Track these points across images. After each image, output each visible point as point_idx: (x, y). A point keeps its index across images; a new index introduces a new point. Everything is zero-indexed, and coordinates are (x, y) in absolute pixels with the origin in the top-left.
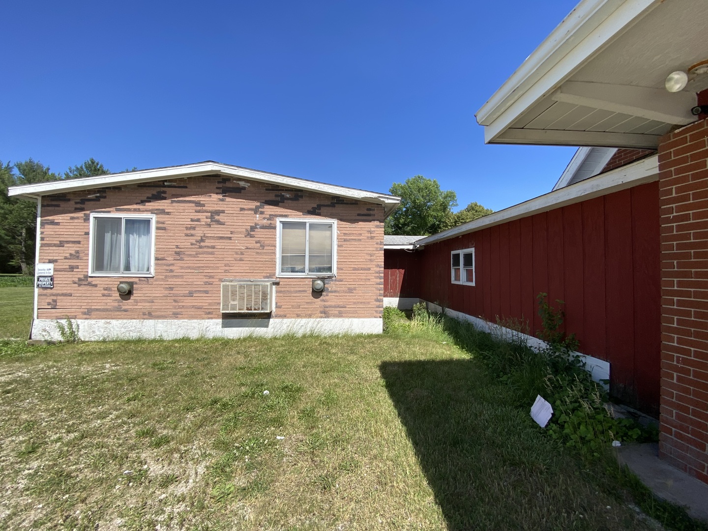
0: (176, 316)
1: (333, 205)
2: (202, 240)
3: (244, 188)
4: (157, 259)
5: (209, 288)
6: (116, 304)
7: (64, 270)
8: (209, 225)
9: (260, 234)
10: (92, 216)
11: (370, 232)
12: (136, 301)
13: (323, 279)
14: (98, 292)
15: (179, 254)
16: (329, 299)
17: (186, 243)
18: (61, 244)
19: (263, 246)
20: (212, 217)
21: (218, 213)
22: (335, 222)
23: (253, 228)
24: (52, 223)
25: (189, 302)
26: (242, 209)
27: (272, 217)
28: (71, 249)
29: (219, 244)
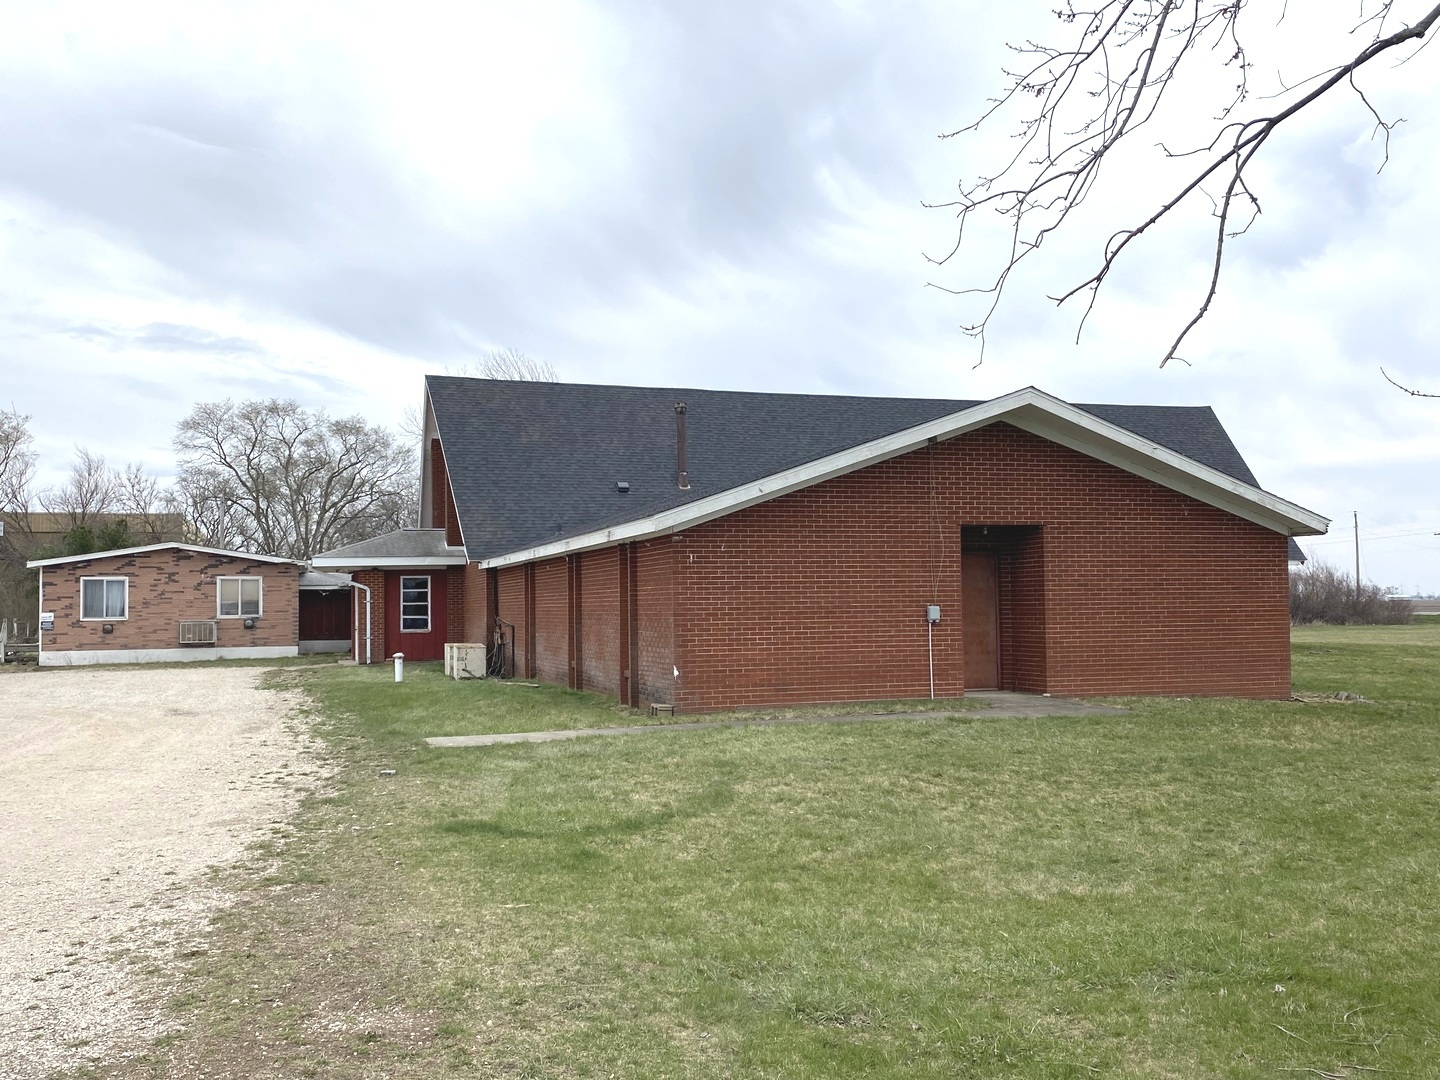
0: (144, 647)
1: (259, 566)
2: (162, 594)
3: (193, 556)
4: (129, 608)
5: (167, 627)
6: (100, 640)
7: (61, 617)
8: (167, 583)
9: (205, 589)
10: (82, 578)
11: (288, 585)
12: (115, 638)
13: (253, 619)
14: (86, 632)
15: (146, 604)
16: (259, 633)
17: (150, 596)
18: (59, 599)
19: (207, 597)
20: (169, 577)
21: (174, 574)
22: (260, 578)
23: (199, 585)
24: (51, 584)
25: (154, 637)
26: (191, 571)
27: (213, 576)
28: (67, 602)
29: (175, 596)
